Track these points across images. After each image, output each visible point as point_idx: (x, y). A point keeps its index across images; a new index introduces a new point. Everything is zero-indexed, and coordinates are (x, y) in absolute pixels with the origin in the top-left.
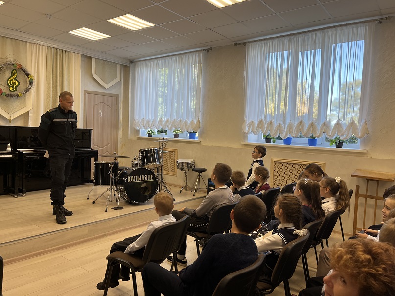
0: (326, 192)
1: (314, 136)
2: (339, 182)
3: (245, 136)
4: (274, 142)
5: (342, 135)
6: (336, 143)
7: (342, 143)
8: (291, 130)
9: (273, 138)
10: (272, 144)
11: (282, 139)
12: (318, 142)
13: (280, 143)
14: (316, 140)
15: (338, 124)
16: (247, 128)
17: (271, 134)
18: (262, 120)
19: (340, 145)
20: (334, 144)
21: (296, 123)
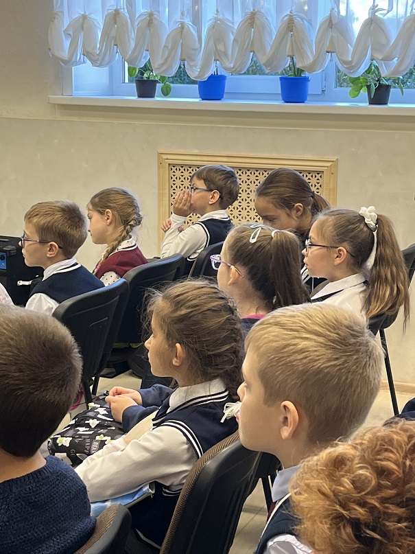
0: (338, 261)
1: (299, 65)
2: (372, 224)
4: (166, 92)
5: (387, 59)
6: (369, 87)
7: (388, 87)
8: (221, 47)
9: (163, 79)
10: (159, 99)
11: (193, 82)
12: (312, 88)
13: (190, 99)
14: (306, 79)
15: (373, 23)
16: (67, 44)
17: (155, 65)
18: (117, 12)
19: (380, 95)
20: (364, 92)
21: (238, 19)
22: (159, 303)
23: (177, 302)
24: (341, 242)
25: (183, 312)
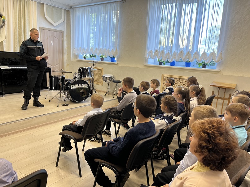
0: (193, 94)
1: (189, 60)
2: (201, 89)
3: (146, 60)
4: (164, 64)
5: (206, 60)
6: (202, 65)
7: (206, 65)
8: (175, 57)
9: (164, 62)
10: (163, 65)
11: (169, 62)
12: (191, 65)
13: (168, 65)
14: (190, 63)
15: (204, 53)
16: (148, 55)
17: (163, 59)
18: (157, 50)
19: (204, 66)
20: (201, 66)
21: (179, 52)
22: (163, 98)
23: (166, 99)
24: (194, 91)
25: (167, 100)
